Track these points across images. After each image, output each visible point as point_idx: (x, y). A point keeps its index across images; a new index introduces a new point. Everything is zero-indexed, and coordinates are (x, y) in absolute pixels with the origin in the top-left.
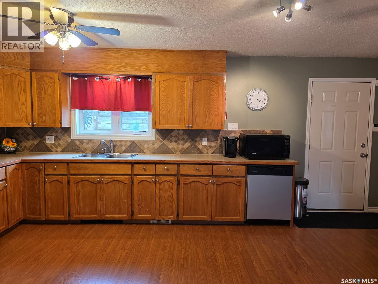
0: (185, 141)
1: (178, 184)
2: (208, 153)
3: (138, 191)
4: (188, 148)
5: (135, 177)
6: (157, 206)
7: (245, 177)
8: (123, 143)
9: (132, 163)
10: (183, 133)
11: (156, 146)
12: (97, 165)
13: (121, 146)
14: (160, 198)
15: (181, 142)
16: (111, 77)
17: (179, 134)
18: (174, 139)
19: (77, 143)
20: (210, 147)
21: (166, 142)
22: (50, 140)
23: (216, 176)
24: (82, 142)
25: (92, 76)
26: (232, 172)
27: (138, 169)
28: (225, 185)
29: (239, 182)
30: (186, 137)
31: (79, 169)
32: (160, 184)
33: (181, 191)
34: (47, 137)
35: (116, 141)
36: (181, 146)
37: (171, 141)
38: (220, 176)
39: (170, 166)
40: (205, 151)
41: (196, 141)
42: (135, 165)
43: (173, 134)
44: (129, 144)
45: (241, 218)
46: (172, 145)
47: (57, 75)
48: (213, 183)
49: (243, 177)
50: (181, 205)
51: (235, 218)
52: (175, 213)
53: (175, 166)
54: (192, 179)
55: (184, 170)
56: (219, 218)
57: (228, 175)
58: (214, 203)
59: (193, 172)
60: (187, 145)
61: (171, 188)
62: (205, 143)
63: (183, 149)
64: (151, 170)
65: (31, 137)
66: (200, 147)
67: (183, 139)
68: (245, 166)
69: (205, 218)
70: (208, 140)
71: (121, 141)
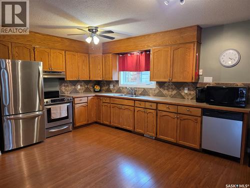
0: (173, 89)
1: (157, 115)
2: (188, 99)
3: (137, 116)
4: (175, 94)
5: (136, 108)
6: (146, 127)
7: (201, 117)
8: (140, 90)
9: (135, 100)
10: (172, 85)
11: (156, 92)
12: (120, 100)
13: (139, 91)
14: (147, 122)
15: (171, 90)
16: (135, 53)
17: (169, 85)
18: (166, 88)
19: (121, 88)
20: (190, 94)
21: (161, 90)
22: (112, 87)
23: (180, 114)
24: (123, 88)
25: (127, 53)
26: (191, 112)
27: (137, 104)
28: (186, 120)
29: (196, 120)
30: (174, 87)
31: (114, 101)
32: (147, 114)
33: (158, 120)
34: (111, 85)
35: (136, 88)
36: (170, 93)
37: (165, 90)
38: (183, 114)
39: (152, 104)
40: (186, 97)
41: (180, 90)
42: (136, 101)
43: (166, 85)
44: (143, 90)
45: (197, 146)
46: (165, 92)
47: (111, 55)
48: (178, 118)
49: (200, 117)
50: (158, 128)
51: (193, 146)
52: (155, 133)
53: (155, 104)
54: (165, 113)
55: (160, 107)
56: (181, 142)
57: (187, 114)
58: (178, 131)
59: (165, 109)
60: (174, 92)
61: (153, 117)
62: (186, 91)
63: (171, 94)
64: (143, 105)
65: (105, 85)
66: (183, 94)
67: (172, 88)
68: (201, 109)
69: (172, 140)
70: (189, 90)
71: (139, 88)
